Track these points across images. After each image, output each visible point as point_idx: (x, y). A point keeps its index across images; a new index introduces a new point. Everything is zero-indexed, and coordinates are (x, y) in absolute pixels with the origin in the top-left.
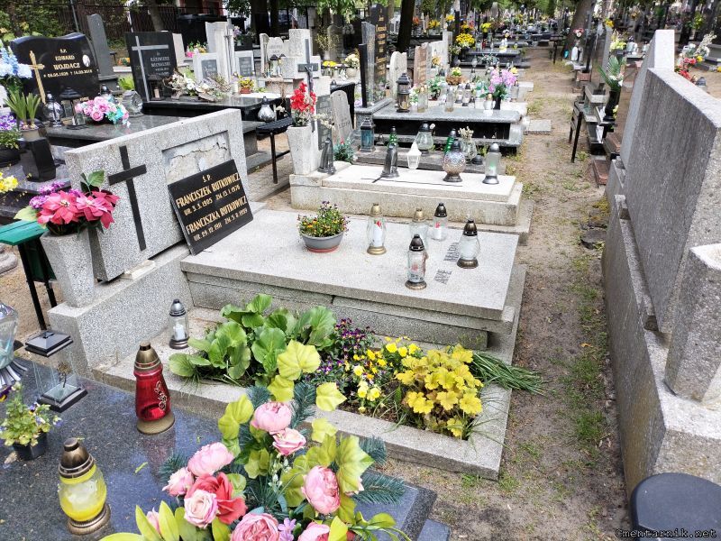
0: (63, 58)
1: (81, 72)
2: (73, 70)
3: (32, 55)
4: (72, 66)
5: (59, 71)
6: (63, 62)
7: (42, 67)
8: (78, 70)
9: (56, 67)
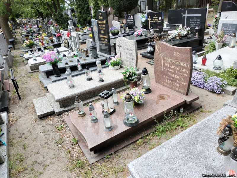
0: (155, 17)
1: (158, 22)
2: (157, 21)
3: (149, 16)
4: (157, 20)
5: (154, 21)
6: (155, 19)
7: (150, 19)
8: (158, 21)
9: (153, 20)
